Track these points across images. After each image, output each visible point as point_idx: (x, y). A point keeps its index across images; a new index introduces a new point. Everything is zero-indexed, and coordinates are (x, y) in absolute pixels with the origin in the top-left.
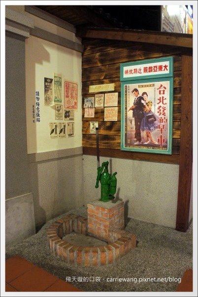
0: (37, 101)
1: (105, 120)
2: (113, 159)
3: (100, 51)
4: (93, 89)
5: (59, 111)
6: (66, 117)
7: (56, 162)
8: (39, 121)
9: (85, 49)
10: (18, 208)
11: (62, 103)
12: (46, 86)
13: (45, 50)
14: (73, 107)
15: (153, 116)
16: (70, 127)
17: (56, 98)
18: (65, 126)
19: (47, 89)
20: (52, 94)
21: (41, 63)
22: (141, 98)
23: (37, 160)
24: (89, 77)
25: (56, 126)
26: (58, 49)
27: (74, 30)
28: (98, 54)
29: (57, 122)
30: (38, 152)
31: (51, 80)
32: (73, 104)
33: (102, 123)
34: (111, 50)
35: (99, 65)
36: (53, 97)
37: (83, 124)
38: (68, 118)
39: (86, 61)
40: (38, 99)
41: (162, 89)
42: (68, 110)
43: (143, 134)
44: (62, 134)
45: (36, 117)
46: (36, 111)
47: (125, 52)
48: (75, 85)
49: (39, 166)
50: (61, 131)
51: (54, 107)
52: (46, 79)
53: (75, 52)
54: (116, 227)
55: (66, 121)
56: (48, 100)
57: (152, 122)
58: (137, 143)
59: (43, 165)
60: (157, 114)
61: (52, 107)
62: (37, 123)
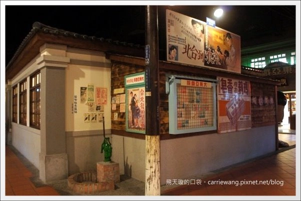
0: (75, 101)
1: (121, 112)
2: (125, 137)
3: (118, 67)
4: (116, 91)
5: (91, 106)
6: (97, 110)
7: (89, 138)
8: (76, 112)
9: (112, 66)
10: (57, 161)
11: (94, 101)
12: (81, 92)
13: (81, 71)
14: (103, 103)
15: (139, 109)
16: (101, 116)
17: (89, 98)
18: (96, 116)
19: (82, 94)
20: (86, 96)
21: (79, 79)
22: (134, 98)
23: (74, 135)
24: (114, 84)
25: (89, 116)
26: (91, 69)
27: (105, 55)
28: (117, 69)
29: (90, 113)
30: (75, 130)
31: (86, 88)
32: (103, 101)
33: (119, 114)
34: (122, 67)
35: (118, 76)
36: (87, 98)
37: (112, 114)
38: (99, 111)
39: (113, 74)
40: (76, 100)
41: (142, 92)
42: (99, 105)
43: (135, 121)
44: (94, 120)
45: (74, 110)
46: (74, 107)
47: (128, 68)
48: (104, 89)
49: (75, 139)
50: (93, 118)
51: (88, 104)
52: (82, 88)
53: (105, 68)
54: (111, 179)
55: (97, 113)
56: (83, 100)
57: (138, 113)
58: (133, 127)
59: (79, 139)
60: (140, 108)
61: (86, 104)
62: (75, 114)
